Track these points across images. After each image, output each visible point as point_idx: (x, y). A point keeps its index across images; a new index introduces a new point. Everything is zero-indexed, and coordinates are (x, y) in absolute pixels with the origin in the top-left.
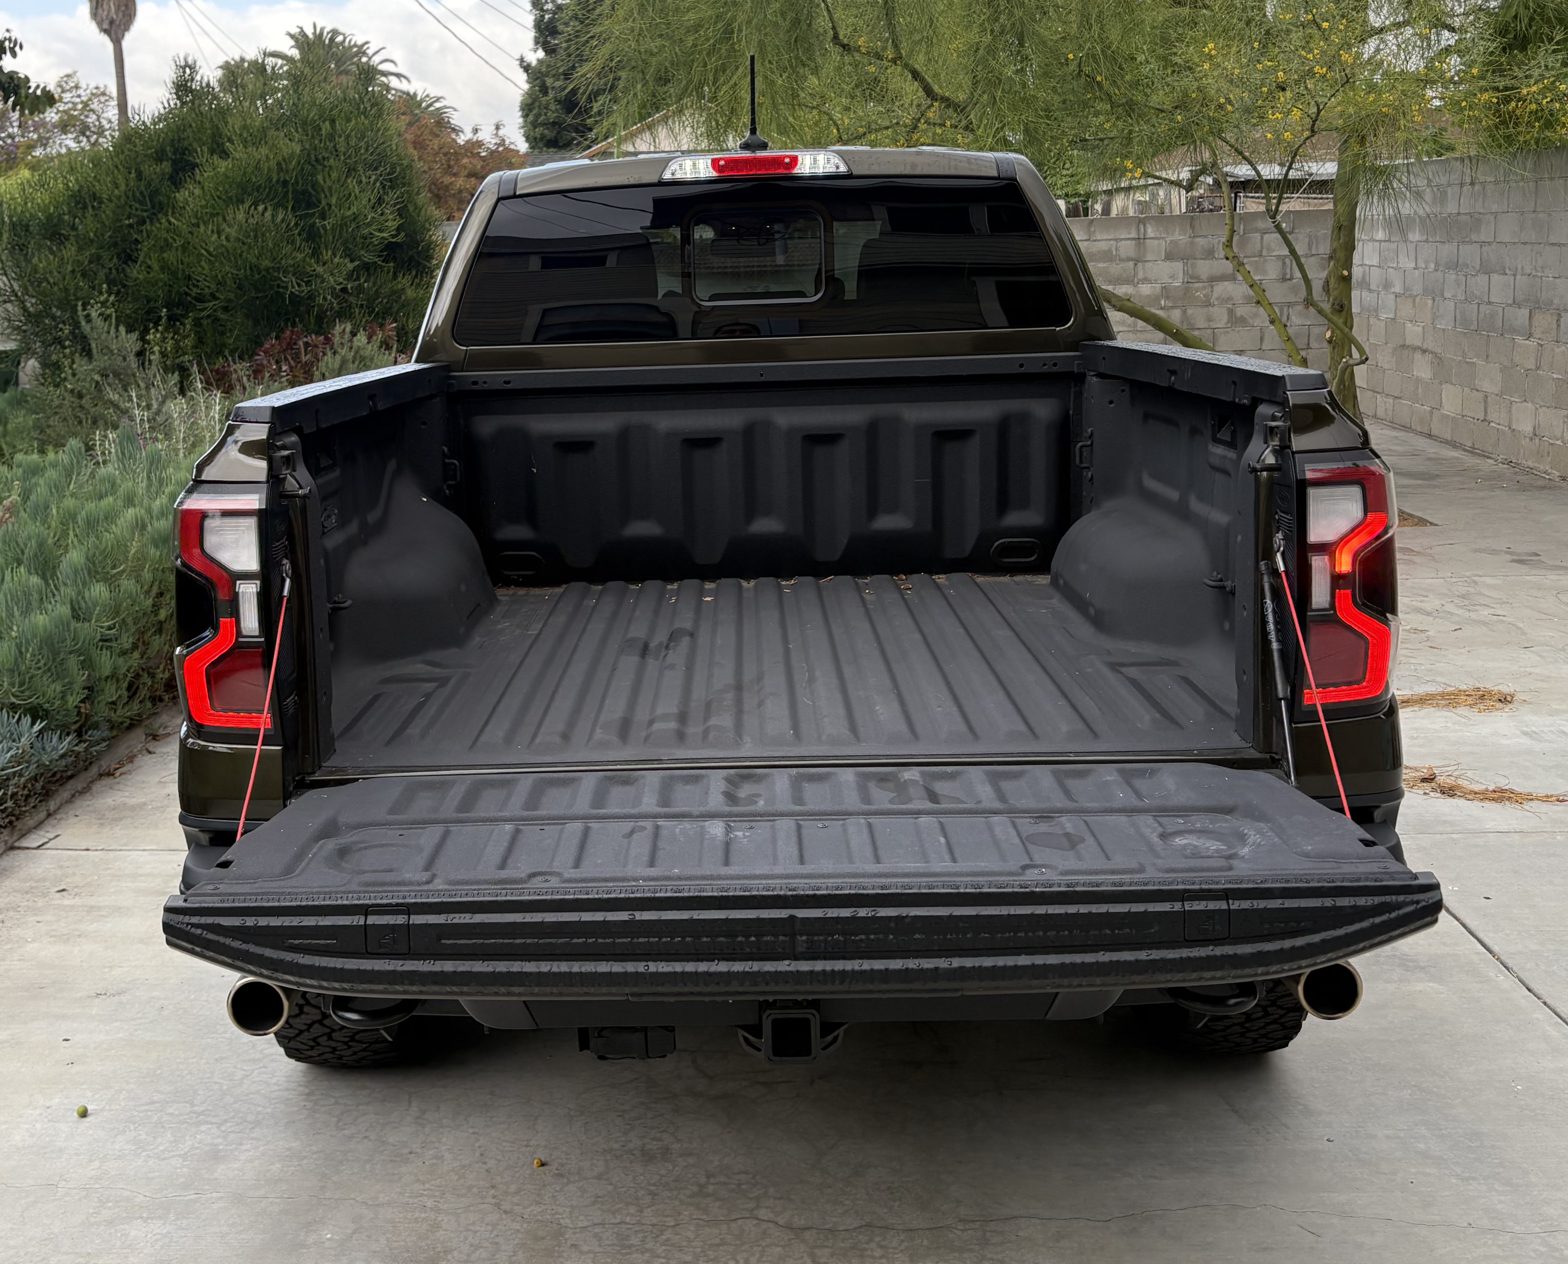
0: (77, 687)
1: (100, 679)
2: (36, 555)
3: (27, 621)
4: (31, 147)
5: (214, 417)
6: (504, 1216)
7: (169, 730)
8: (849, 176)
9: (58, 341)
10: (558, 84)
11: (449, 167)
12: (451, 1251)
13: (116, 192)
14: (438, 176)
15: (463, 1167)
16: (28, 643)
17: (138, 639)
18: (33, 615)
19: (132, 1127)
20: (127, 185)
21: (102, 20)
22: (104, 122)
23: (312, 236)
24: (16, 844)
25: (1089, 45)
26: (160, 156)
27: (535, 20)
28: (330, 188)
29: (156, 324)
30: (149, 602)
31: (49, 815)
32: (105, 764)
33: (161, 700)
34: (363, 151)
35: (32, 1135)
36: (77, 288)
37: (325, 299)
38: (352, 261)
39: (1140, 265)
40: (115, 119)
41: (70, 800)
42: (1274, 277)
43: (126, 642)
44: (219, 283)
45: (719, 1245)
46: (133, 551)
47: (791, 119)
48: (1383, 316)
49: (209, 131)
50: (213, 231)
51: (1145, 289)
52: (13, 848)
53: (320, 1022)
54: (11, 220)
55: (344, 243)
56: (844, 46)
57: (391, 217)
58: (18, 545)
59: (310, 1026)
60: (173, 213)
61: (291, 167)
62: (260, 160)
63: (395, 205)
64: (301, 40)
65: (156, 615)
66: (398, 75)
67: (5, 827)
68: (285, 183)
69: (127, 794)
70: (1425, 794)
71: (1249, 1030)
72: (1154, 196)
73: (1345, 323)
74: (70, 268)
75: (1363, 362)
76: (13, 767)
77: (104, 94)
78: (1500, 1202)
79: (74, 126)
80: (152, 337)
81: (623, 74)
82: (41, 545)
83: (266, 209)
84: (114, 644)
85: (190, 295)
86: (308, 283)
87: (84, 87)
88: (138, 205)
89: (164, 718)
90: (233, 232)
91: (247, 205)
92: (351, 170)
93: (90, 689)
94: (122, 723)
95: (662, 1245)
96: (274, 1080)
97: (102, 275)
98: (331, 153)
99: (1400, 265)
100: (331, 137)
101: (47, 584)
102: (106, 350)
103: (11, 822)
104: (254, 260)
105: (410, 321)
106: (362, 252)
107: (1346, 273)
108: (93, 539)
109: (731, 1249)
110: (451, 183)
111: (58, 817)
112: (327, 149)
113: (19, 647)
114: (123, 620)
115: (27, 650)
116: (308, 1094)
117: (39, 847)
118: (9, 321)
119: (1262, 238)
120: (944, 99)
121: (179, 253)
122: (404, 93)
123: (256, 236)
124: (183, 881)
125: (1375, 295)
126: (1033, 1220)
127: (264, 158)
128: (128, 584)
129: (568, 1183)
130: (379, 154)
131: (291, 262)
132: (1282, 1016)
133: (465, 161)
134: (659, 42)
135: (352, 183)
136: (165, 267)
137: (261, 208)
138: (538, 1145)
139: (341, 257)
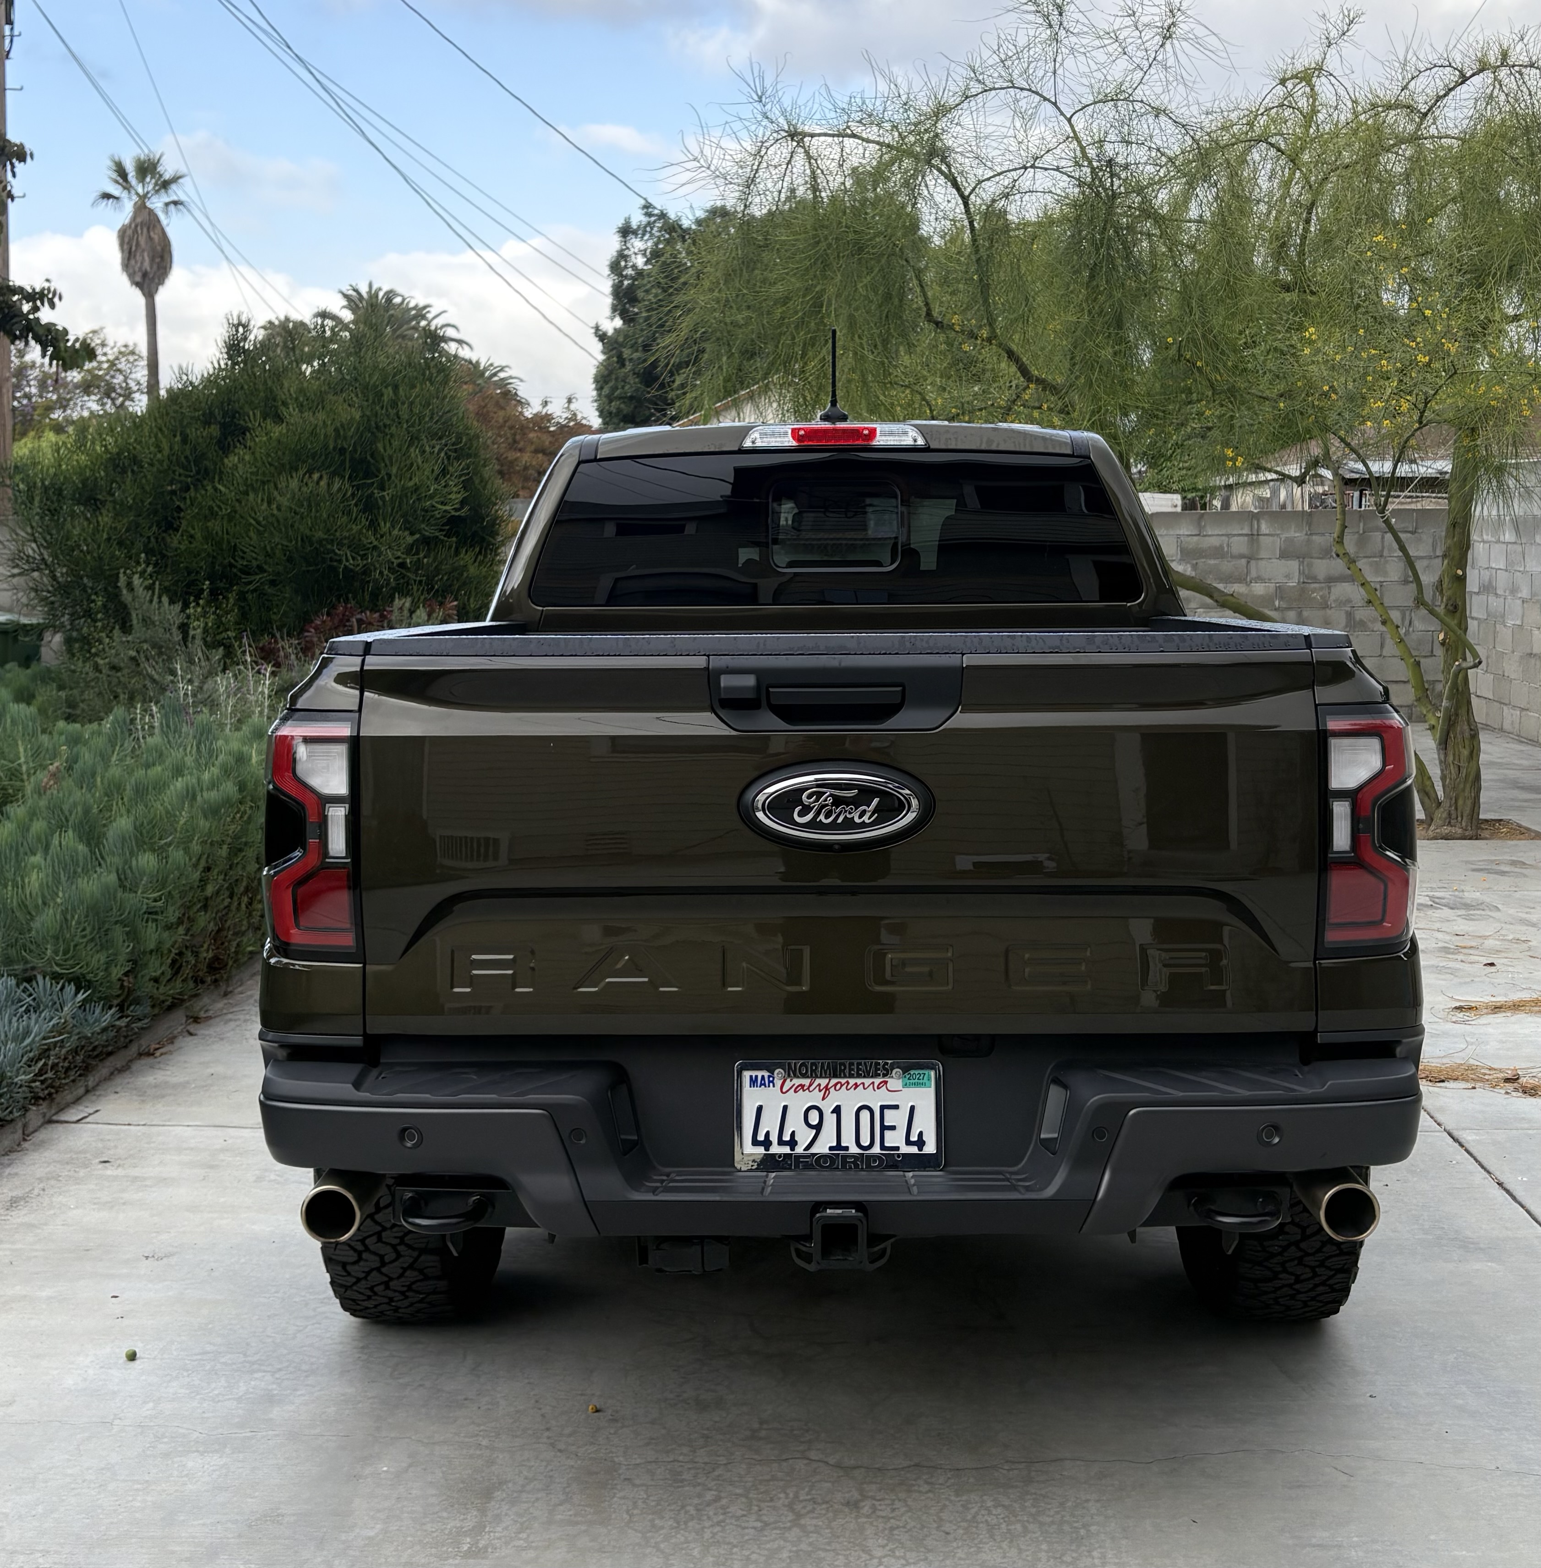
0: (122, 958)
1: (144, 953)
2: (81, 823)
3: (74, 887)
4: (49, 408)
5: (262, 693)
6: (559, 1454)
7: (210, 1013)
8: (926, 449)
9: (89, 614)
10: (636, 355)
11: (515, 441)
12: (506, 1482)
13: (159, 456)
14: (502, 451)
15: (517, 1412)
16: (74, 909)
17: (184, 915)
18: (80, 880)
19: (185, 1374)
20: (171, 449)
21: (134, 273)
22: (132, 384)
23: (369, 506)
24: (55, 1118)
25: (1189, 329)
26: (207, 420)
27: (614, 286)
28: (391, 457)
29: (198, 598)
30: (197, 875)
31: (87, 1091)
32: (145, 1042)
33: (203, 982)
34: (427, 419)
35: (85, 1380)
36: (113, 556)
37: (381, 573)
38: (412, 534)
39: (1253, 563)
40: (144, 381)
41: (111, 1076)
42: (1396, 579)
43: (173, 914)
44: (267, 555)
45: (768, 1481)
46: (182, 821)
47: (882, 397)
48: (1510, 623)
49: (262, 394)
50: (262, 500)
51: (1259, 589)
52: (50, 1122)
53: (378, 1269)
54: (43, 483)
55: (404, 516)
56: (937, 324)
57: (455, 489)
58: (62, 812)
59: (368, 1273)
60: (221, 479)
61: (350, 434)
62: (316, 426)
63: (461, 476)
64: (353, 301)
65: (203, 890)
66: (460, 342)
67: (44, 1099)
68: (342, 451)
69: (168, 1073)
70: (1507, 1093)
71: (1299, 1292)
72: (1275, 493)
73: (1459, 625)
74: (105, 536)
75: (1476, 666)
76: (54, 1037)
77: (133, 353)
78: (1530, 1449)
79: (98, 387)
80: (192, 611)
81: (708, 346)
82: (87, 811)
83: (321, 478)
84: (159, 917)
85: (235, 567)
86: (364, 557)
87: (111, 344)
88: (181, 471)
89: (206, 1000)
90: (284, 501)
91: (301, 473)
92: (414, 439)
93: (135, 962)
94: (163, 1002)
95: (714, 1480)
96: (328, 1335)
97: (139, 545)
98: (393, 420)
99: (1527, 569)
100: (394, 404)
101: (92, 853)
102: (147, 622)
103: (50, 1094)
104: (308, 532)
105: (472, 600)
106: (423, 526)
107: (1460, 572)
108: (141, 807)
109: (781, 1483)
110: (516, 459)
111: (97, 1093)
112: (388, 416)
113: (64, 913)
114: (170, 892)
115: (73, 917)
116: (362, 1348)
117: (78, 1121)
118: (36, 591)
119: (1383, 538)
120: (1039, 381)
121: (225, 523)
122: (466, 361)
123: (310, 506)
124: (263, 1092)
125: (1502, 600)
126: (1078, 1463)
127: (321, 423)
128: (177, 855)
129: (622, 1427)
130: (444, 423)
131: (346, 534)
132: (1330, 1278)
133: (532, 435)
134: (746, 313)
135: (414, 452)
136: (208, 536)
137: (316, 476)
138: (593, 1395)
139: (400, 529)
